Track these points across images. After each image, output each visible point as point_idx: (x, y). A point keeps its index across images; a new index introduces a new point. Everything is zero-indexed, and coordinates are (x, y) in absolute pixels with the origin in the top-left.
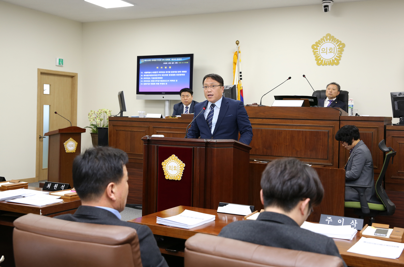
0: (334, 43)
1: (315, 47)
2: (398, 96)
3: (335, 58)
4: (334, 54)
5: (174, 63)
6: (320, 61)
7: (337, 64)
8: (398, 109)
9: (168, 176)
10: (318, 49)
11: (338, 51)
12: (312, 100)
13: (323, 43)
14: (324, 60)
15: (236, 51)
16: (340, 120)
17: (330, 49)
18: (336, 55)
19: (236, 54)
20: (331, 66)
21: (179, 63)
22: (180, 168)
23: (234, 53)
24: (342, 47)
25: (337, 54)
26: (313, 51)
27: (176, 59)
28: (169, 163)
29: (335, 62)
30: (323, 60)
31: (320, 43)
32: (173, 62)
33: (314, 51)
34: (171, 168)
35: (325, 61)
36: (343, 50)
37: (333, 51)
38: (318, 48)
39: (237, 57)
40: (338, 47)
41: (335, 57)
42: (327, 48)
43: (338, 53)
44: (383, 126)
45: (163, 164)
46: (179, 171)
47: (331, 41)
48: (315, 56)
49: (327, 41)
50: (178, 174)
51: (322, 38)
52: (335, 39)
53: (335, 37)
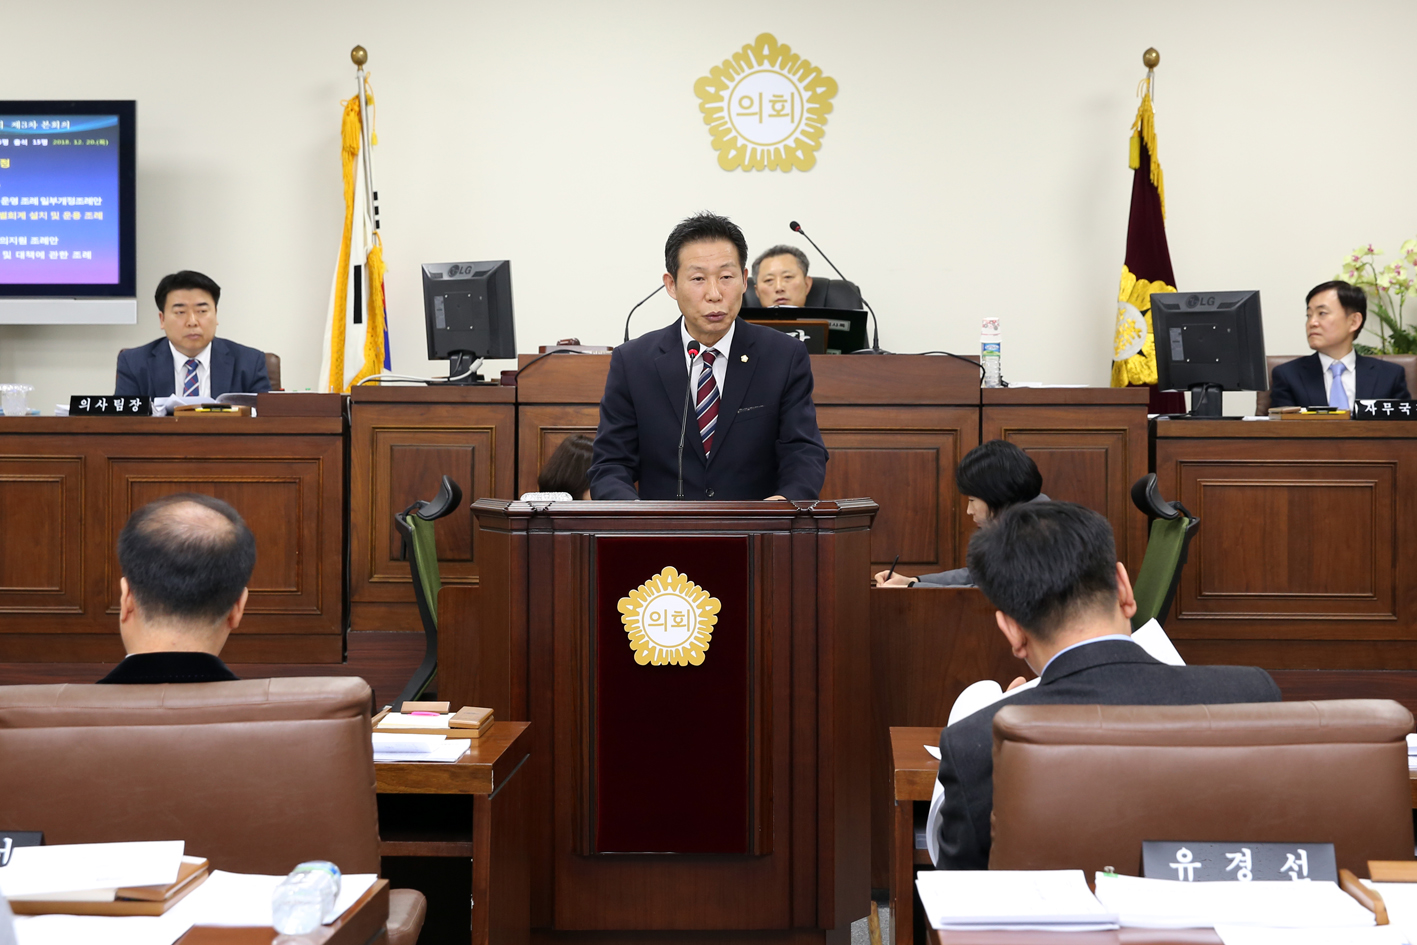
0: (790, 76)
1: (712, 90)
2: (1184, 308)
3: (797, 140)
4: (792, 121)
5: (25, 142)
6: (733, 153)
7: (807, 165)
8: (1186, 358)
9: (646, 652)
10: (721, 99)
11: (810, 110)
12: (842, 325)
13: (742, 75)
14: (750, 146)
15: (356, 93)
16: (981, 406)
17: (774, 103)
18: (802, 126)
19: (357, 108)
20: (778, 173)
21: (57, 142)
22: (699, 619)
23: (345, 104)
24: (823, 91)
25: (804, 121)
26: (702, 108)
27: (39, 123)
28: (649, 599)
29: (799, 158)
30: (744, 147)
31: (731, 71)
32: (21, 137)
33: (707, 106)
34: (662, 621)
35: (754, 151)
36: (829, 109)
37: (787, 110)
38: (725, 94)
39: (361, 121)
40: (806, 95)
41: (797, 134)
42: (761, 95)
43: (807, 119)
44: (1146, 424)
45: (623, 605)
46: (696, 630)
47: (777, 68)
48: (709, 127)
49: (760, 63)
50: (691, 643)
51: (740, 51)
52: (796, 57)
53: (793, 52)
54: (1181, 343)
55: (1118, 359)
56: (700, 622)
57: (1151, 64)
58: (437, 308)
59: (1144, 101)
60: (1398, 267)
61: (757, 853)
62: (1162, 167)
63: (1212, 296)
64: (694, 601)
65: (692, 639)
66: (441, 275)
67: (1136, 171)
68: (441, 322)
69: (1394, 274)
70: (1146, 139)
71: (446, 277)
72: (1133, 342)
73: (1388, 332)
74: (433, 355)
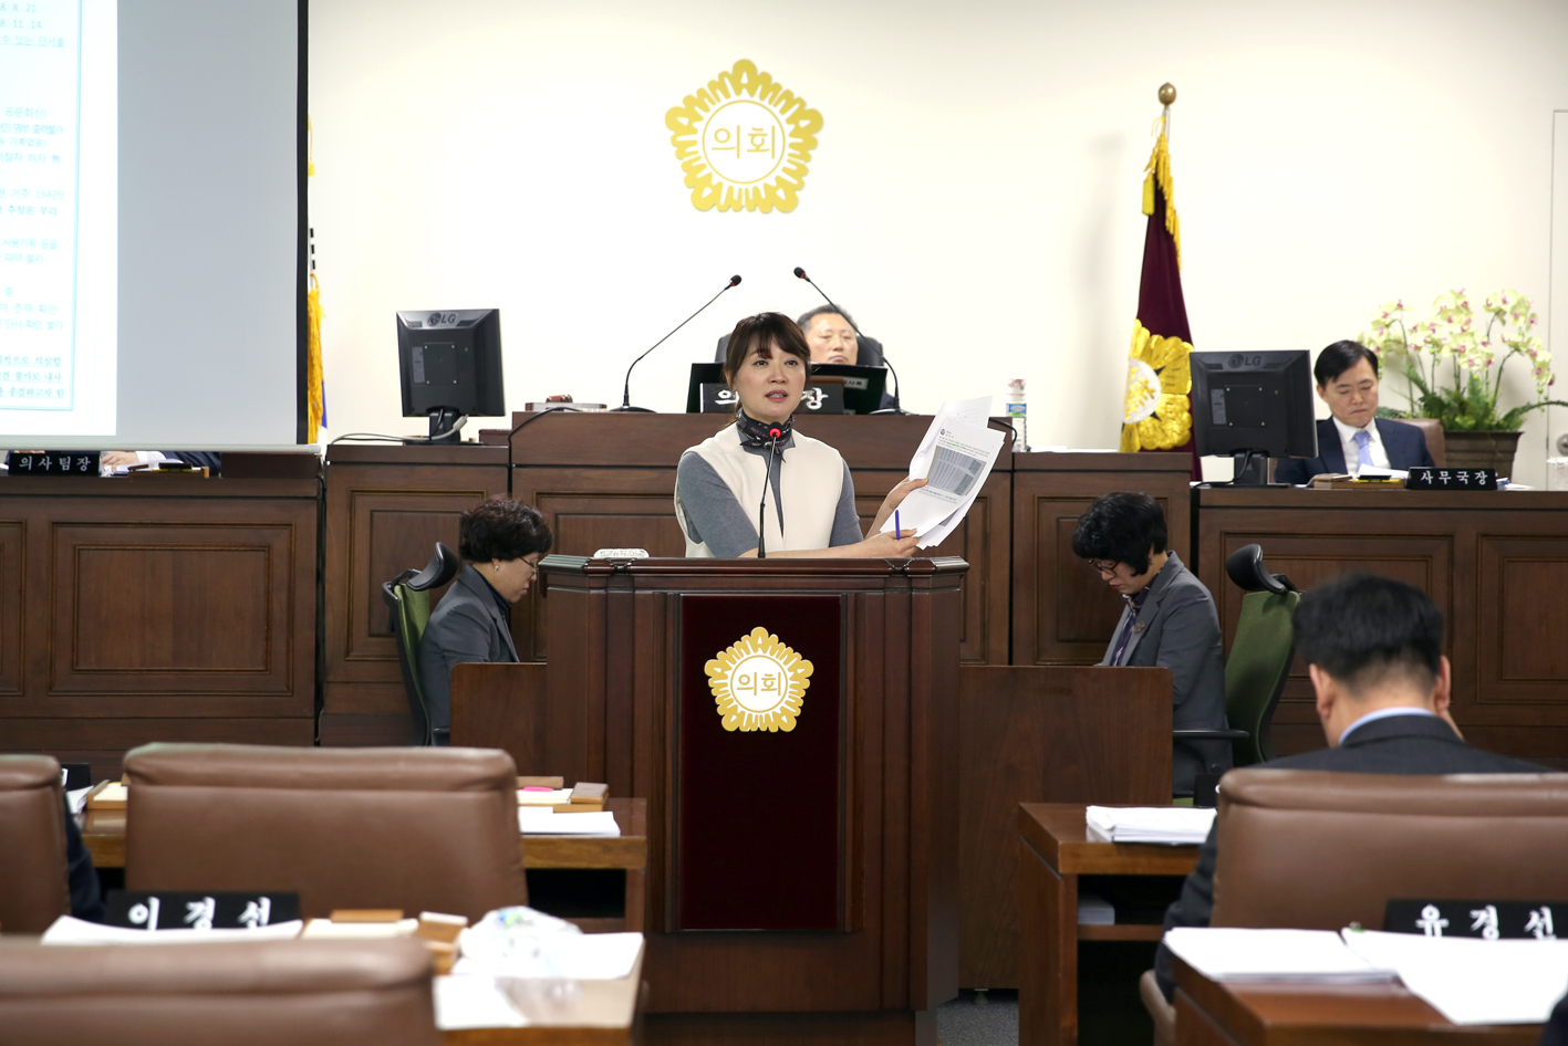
0: (771, 107)
1: (684, 121)
2: (1227, 368)
3: (778, 178)
4: (773, 157)
6: (707, 191)
7: (789, 206)
8: (1228, 421)
9: (734, 718)
10: (695, 131)
11: (792, 146)
12: (859, 383)
13: (718, 105)
14: (726, 184)
16: (1013, 471)
17: (753, 136)
18: (784, 163)
20: (757, 214)
22: (790, 682)
24: (807, 124)
25: (786, 157)
26: (674, 141)
28: (738, 661)
29: (780, 198)
30: (720, 185)
31: (706, 100)
33: (680, 139)
34: (751, 684)
35: (731, 189)
36: (813, 144)
37: (768, 145)
38: (698, 125)
40: (789, 128)
41: (779, 172)
42: (738, 127)
43: (789, 155)
44: (1188, 492)
45: (711, 667)
46: (788, 694)
47: (756, 98)
48: (681, 162)
49: (738, 92)
50: (782, 708)
51: (717, 79)
52: (778, 87)
53: (774, 81)
54: (1223, 405)
55: (1128, 420)
56: (792, 686)
57: (1167, 100)
58: (414, 359)
59: (1159, 141)
60: (1432, 324)
61: (848, 929)
62: (1178, 213)
63: (1257, 355)
64: (786, 663)
65: (783, 704)
66: (420, 324)
67: (1150, 217)
68: (419, 376)
69: (1431, 332)
70: (1161, 182)
71: (426, 327)
72: (1146, 403)
73: (1418, 394)
74: (408, 411)
